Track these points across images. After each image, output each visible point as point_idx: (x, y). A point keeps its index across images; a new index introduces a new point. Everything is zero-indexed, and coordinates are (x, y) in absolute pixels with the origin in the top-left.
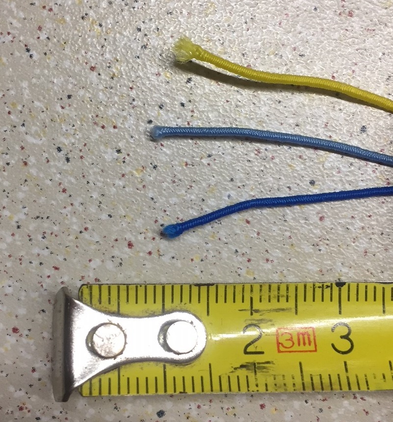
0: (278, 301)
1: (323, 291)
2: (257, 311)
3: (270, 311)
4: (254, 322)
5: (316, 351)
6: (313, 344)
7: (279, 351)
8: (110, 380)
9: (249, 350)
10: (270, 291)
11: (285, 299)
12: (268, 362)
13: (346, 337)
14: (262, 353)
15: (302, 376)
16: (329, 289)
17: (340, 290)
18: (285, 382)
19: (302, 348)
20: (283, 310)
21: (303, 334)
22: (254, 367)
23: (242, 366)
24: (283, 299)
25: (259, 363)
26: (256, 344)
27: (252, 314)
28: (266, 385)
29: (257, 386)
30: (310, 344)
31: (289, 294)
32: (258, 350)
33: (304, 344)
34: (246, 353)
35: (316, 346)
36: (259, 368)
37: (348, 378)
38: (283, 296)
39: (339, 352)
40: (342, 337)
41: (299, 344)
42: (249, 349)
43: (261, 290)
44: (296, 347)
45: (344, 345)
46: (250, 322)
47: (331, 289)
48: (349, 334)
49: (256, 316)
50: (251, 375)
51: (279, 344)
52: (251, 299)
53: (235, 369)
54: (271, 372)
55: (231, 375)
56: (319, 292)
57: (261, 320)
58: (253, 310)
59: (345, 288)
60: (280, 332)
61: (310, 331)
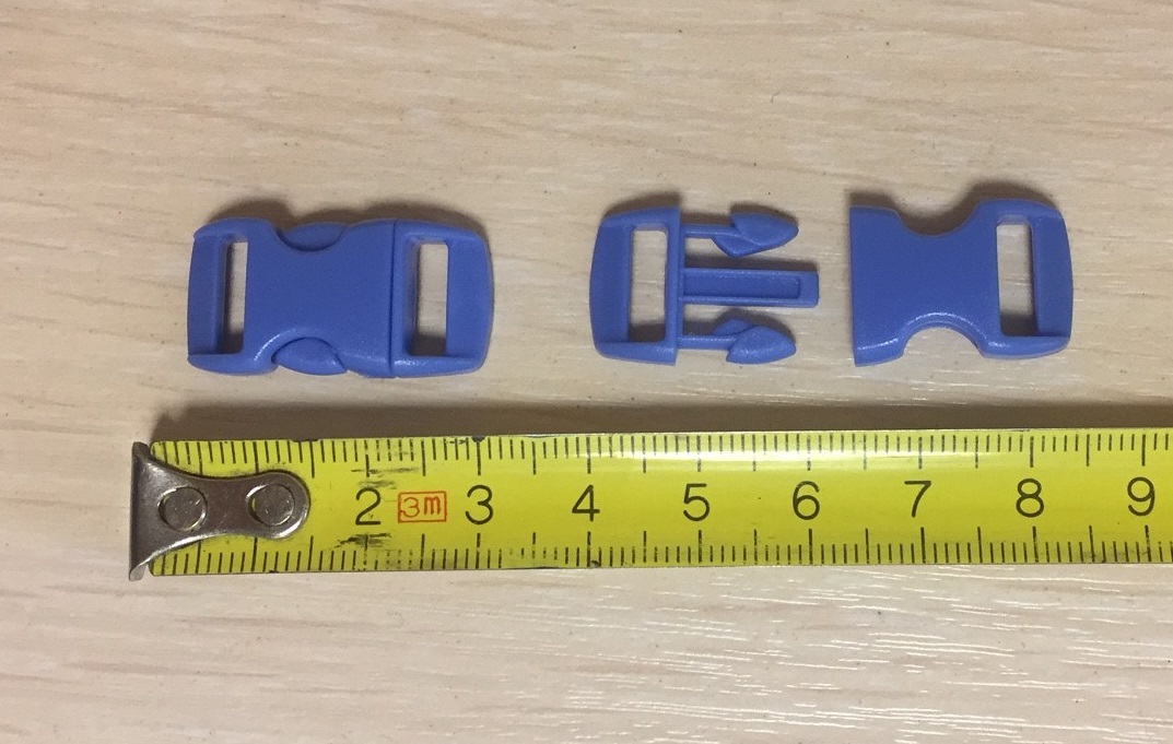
0: (401, 459)
1: (456, 446)
2: (374, 472)
3: (391, 471)
4: (371, 485)
5: (445, 520)
6: (442, 512)
7: (400, 521)
8: (187, 555)
9: (361, 520)
10: (389, 448)
11: (409, 457)
12: (384, 535)
13: (485, 503)
14: (378, 523)
15: (423, 551)
16: (465, 444)
17: (478, 446)
18: (400, 558)
19: (429, 516)
20: (408, 470)
21: (432, 500)
22: (365, 541)
23: (351, 540)
24: (407, 458)
25: (372, 536)
26: (371, 512)
27: (368, 475)
28: (377, 562)
29: (365, 563)
30: (439, 512)
31: (414, 451)
32: (373, 520)
33: (432, 512)
34: (358, 523)
35: (446, 514)
36: (371, 542)
37: (478, 554)
38: (406, 453)
39: (473, 521)
40: (480, 503)
41: (425, 512)
42: (364, 518)
43: (378, 447)
44: (421, 516)
45: (482, 513)
46: (365, 486)
47: (467, 444)
48: (489, 499)
49: (374, 477)
50: (360, 550)
51: (400, 512)
52: (367, 457)
53: (342, 543)
54: (385, 546)
55: (335, 550)
56: (451, 448)
57: (379, 483)
58: (369, 471)
59: (484, 444)
60: (404, 497)
61: (441, 496)
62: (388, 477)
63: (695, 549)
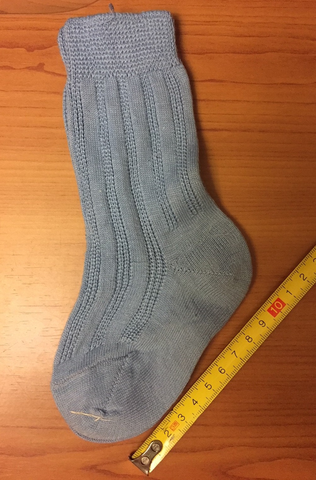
10: (163, 424)
12: (174, 435)
13: (182, 416)
14: (171, 434)
16: (172, 413)
20: (168, 424)
21: (175, 424)
22: (172, 438)
23: (170, 440)
24: (166, 422)
28: (177, 440)
34: (169, 437)
37: (188, 424)
39: (183, 420)
43: (161, 425)
45: (183, 418)
46: (164, 431)
49: (164, 429)
51: (172, 430)
52: (161, 428)
55: (170, 444)
56: (170, 415)
57: (166, 429)
58: (163, 429)
59: (174, 410)
60: (171, 427)
61: (175, 422)
62: (166, 427)
63: (215, 393)
